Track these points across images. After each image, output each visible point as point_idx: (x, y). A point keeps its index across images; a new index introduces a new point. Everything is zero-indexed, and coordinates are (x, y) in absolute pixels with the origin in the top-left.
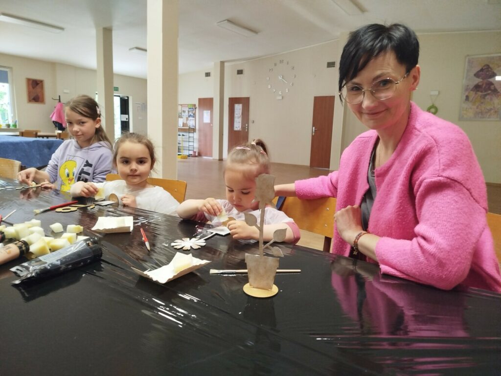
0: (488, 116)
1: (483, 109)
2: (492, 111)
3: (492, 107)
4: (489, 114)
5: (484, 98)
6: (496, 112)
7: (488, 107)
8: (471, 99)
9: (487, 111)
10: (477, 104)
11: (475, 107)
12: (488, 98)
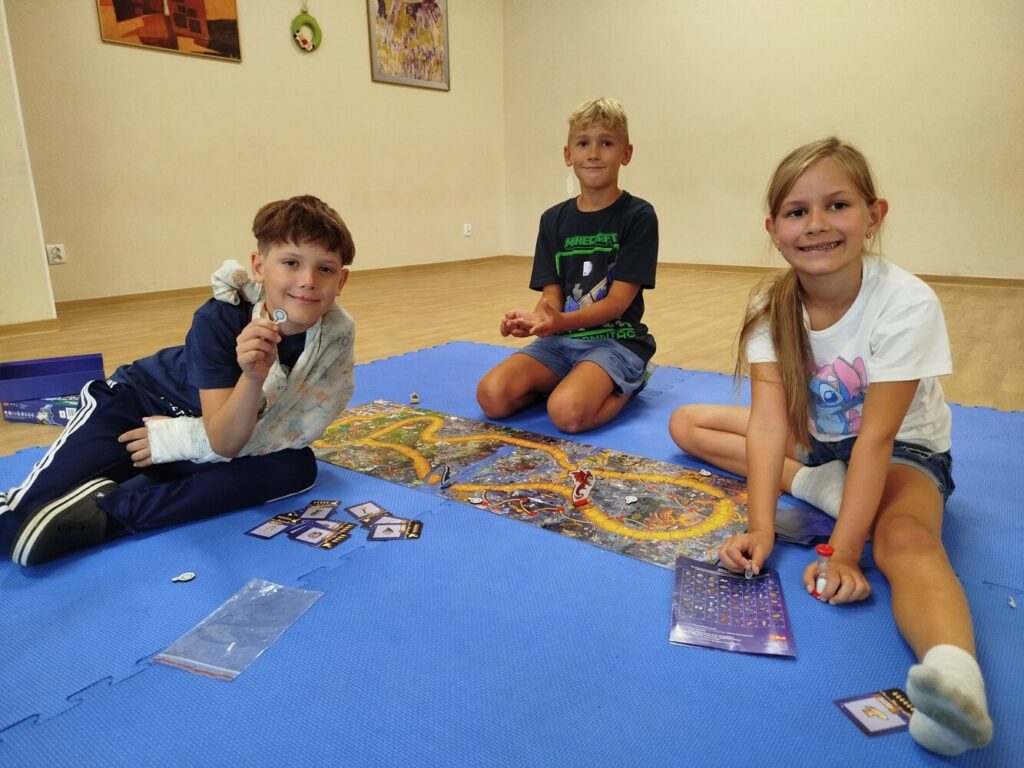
0: (427, 75)
1: (416, 51)
2: (433, 61)
3: (432, 50)
4: (428, 68)
5: (415, 18)
6: (438, 63)
7: (426, 47)
8: (389, 12)
9: (424, 58)
10: (404, 35)
11: (400, 41)
12: (421, 19)
